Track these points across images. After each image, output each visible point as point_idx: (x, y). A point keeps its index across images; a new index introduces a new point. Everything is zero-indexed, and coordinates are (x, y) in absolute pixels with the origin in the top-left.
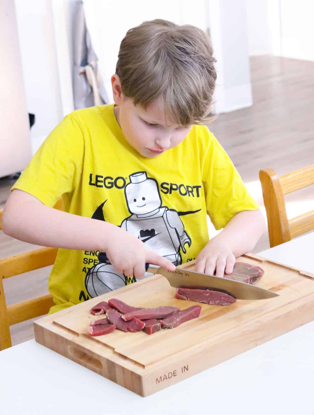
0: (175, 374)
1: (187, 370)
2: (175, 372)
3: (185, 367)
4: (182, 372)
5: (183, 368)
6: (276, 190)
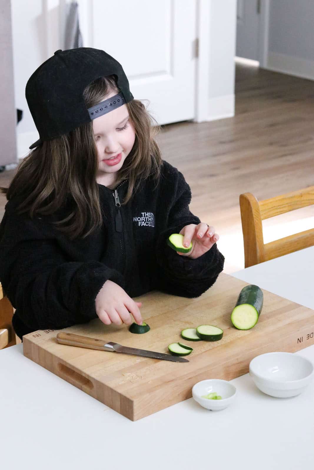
0: (308, 336)
1: (298, 339)
2: (308, 338)
3: (300, 342)
4: (302, 337)
5: (301, 341)
6: (255, 215)
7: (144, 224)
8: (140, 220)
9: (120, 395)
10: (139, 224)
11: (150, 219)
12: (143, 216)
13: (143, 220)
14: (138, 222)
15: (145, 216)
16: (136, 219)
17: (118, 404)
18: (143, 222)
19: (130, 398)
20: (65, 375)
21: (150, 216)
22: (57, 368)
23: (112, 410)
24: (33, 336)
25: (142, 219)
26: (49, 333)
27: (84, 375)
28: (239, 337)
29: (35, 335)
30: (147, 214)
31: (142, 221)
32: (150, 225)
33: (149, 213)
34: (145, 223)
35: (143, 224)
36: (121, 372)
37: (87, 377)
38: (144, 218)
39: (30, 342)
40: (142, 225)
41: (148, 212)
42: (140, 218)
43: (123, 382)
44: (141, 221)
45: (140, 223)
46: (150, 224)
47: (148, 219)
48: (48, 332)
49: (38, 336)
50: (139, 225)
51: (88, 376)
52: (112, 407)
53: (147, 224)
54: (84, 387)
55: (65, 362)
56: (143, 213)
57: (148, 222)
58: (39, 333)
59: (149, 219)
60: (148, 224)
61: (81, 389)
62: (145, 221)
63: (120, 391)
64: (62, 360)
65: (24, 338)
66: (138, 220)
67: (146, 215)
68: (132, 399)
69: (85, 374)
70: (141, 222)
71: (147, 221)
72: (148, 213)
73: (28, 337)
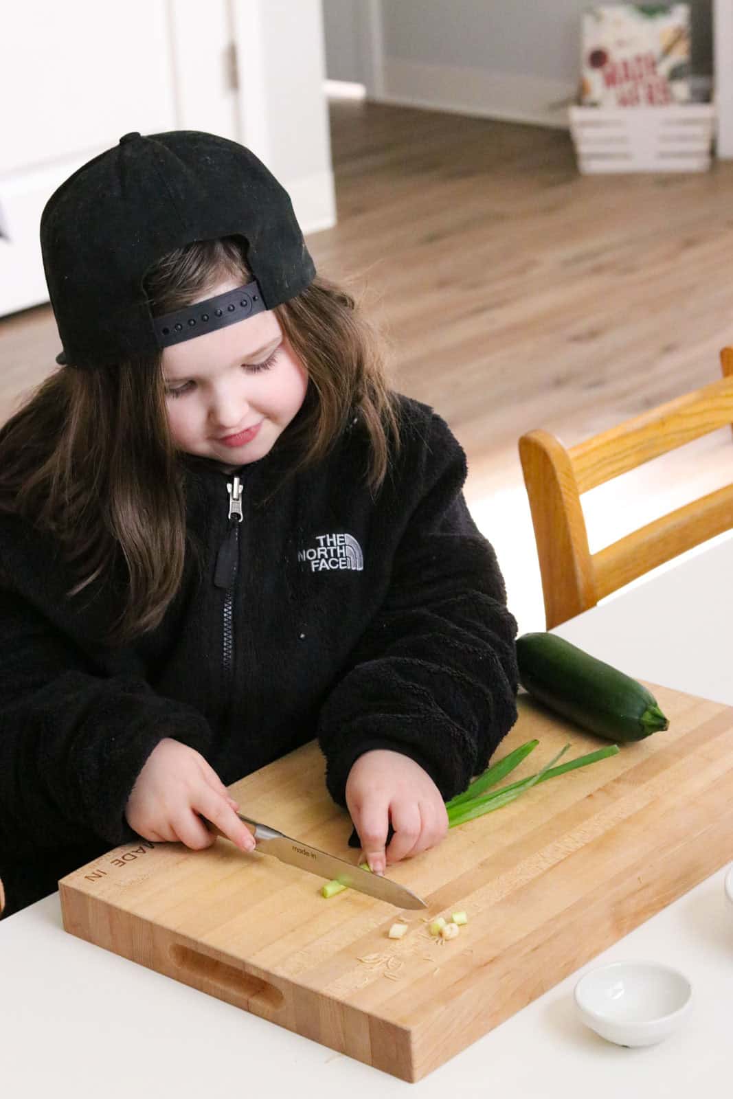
6: (565, 486)
7: (325, 565)
8: (314, 557)
9: (370, 1017)
10: (313, 566)
11: (343, 551)
12: (322, 544)
13: (322, 556)
14: (309, 562)
15: (325, 545)
16: (305, 555)
17: (363, 1041)
18: (323, 561)
19: (400, 1024)
20: (198, 977)
21: (341, 542)
22: (171, 960)
23: (345, 1058)
24: (86, 877)
25: (319, 553)
26: (125, 866)
27: (254, 973)
28: (624, 816)
29: (89, 873)
30: (331, 537)
31: (319, 557)
32: (343, 565)
33: (338, 536)
34: (328, 563)
35: (323, 565)
36: (353, 953)
37: (263, 977)
38: (323, 550)
39: (81, 895)
40: (320, 569)
41: (336, 534)
42: (313, 550)
43: (367, 981)
44: (317, 559)
45: (315, 564)
46: (344, 563)
47: (335, 551)
48: (124, 863)
49: (100, 876)
50: (313, 570)
51: (267, 973)
52: (345, 1049)
53: (334, 563)
54: (257, 1002)
55: (196, 943)
56: (321, 538)
57: (338, 558)
58: (98, 868)
59: (339, 551)
60: (338, 563)
61: (247, 1008)
62: (326, 556)
63: (367, 1007)
64: (184, 937)
65: (64, 886)
66: (309, 557)
67: (329, 540)
68: (405, 1026)
69: (255, 968)
70: (318, 561)
71: (332, 555)
72: (334, 535)
73: (74, 880)
